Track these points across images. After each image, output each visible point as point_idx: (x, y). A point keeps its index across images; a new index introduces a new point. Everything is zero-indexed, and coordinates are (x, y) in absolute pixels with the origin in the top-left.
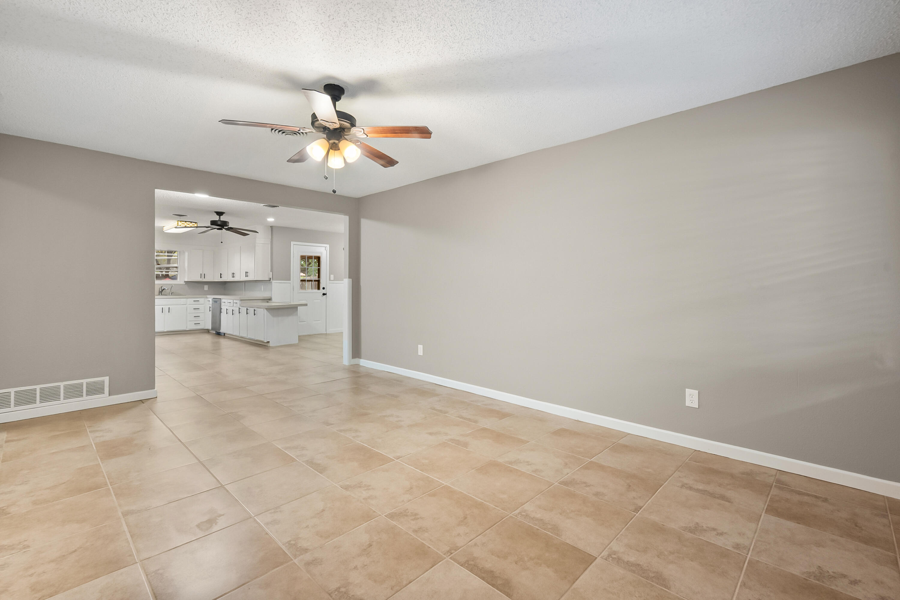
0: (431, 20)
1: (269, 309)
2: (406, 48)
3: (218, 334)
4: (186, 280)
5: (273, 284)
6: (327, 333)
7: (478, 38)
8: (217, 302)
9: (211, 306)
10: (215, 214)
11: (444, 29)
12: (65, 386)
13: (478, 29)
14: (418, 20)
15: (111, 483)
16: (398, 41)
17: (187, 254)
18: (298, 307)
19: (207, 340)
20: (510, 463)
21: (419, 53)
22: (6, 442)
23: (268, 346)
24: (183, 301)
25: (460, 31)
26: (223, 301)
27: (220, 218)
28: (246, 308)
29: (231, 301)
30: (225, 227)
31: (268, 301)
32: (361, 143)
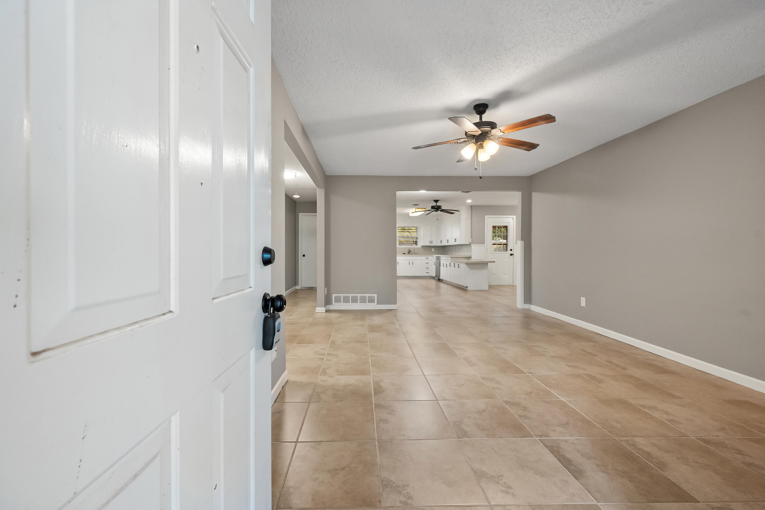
0: (535, 37)
1: (467, 264)
2: (523, 62)
3: (439, 280)
4: (422, 245)
5: (472, 246)
6: (514, 285)
7: (585, 29)
8: (438, 258)
9: (435, 262)
10: (434, 202)
11: (549, 37)
12: (360, 296)
13: (581, 23)
14: (524, 41)
15: (369, 342)
16: (515, 60)
17: (422, 228)
18: (489, 263)
19: (433, 283)
20: (642, 406)
21: (535, 61)
22: (339, 317)
23: (466, 290)
24: (419, 258)
25: (564, 32)
26: (441, 258)
27: (436, 204)
28: (453, 263)
29: (446, 258)
30: (439, 210)
31: (469, 259)
32: (503, 139)
